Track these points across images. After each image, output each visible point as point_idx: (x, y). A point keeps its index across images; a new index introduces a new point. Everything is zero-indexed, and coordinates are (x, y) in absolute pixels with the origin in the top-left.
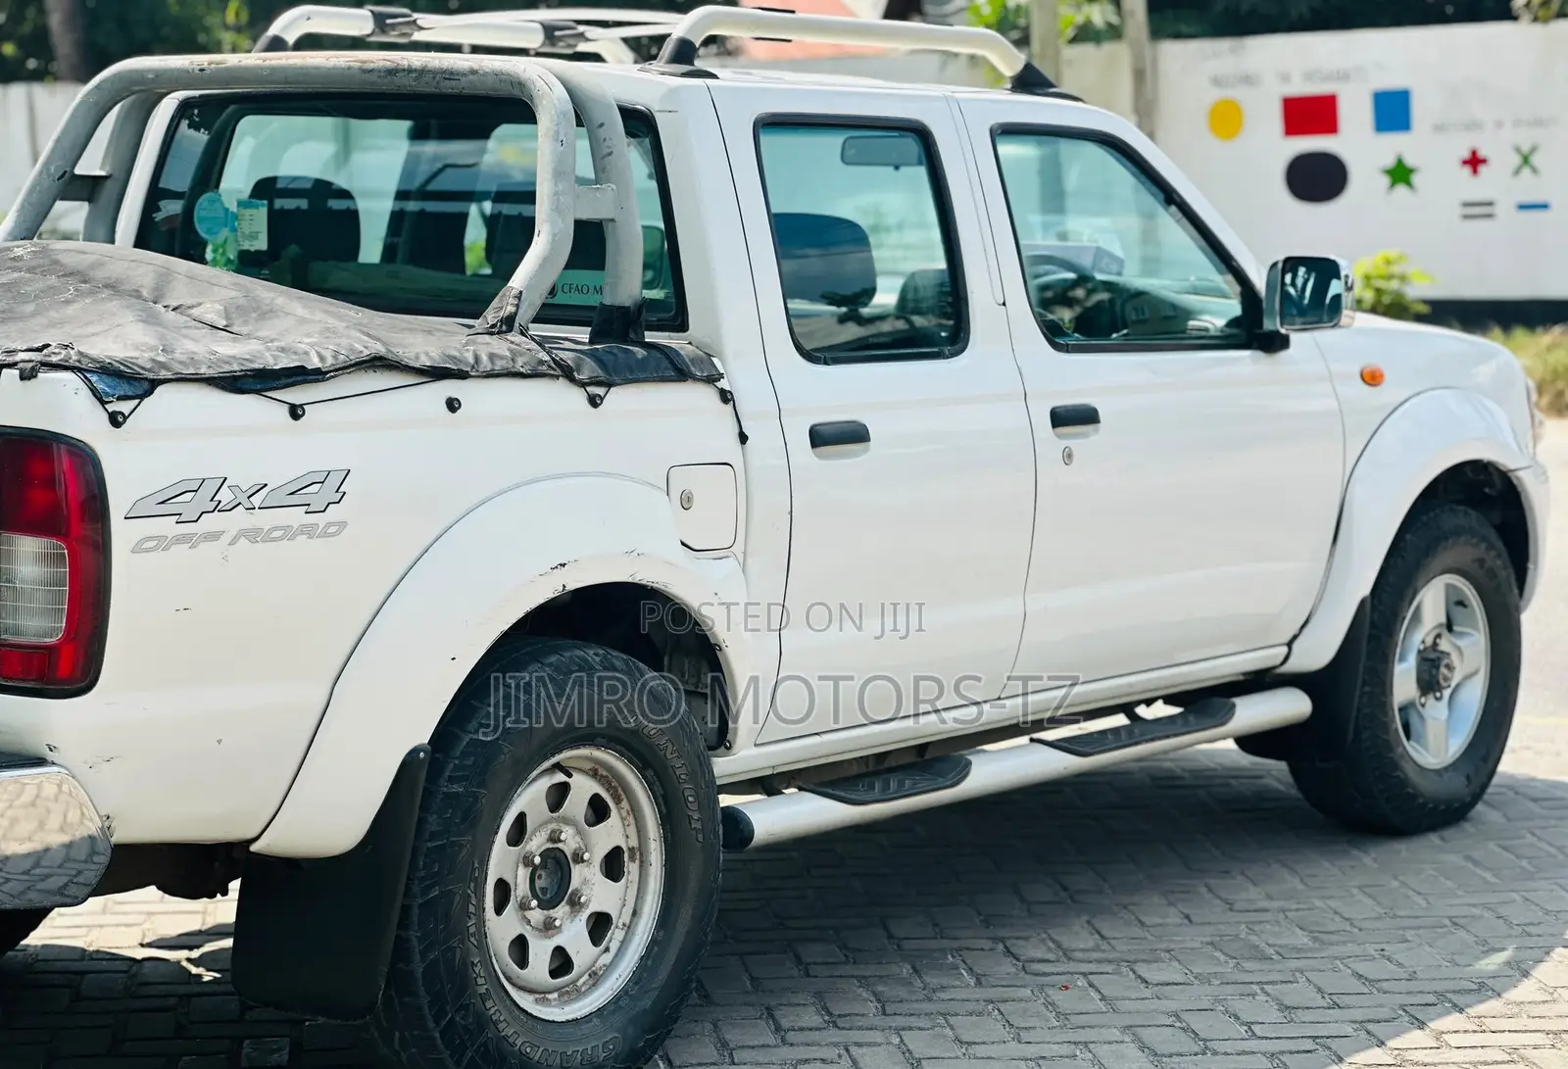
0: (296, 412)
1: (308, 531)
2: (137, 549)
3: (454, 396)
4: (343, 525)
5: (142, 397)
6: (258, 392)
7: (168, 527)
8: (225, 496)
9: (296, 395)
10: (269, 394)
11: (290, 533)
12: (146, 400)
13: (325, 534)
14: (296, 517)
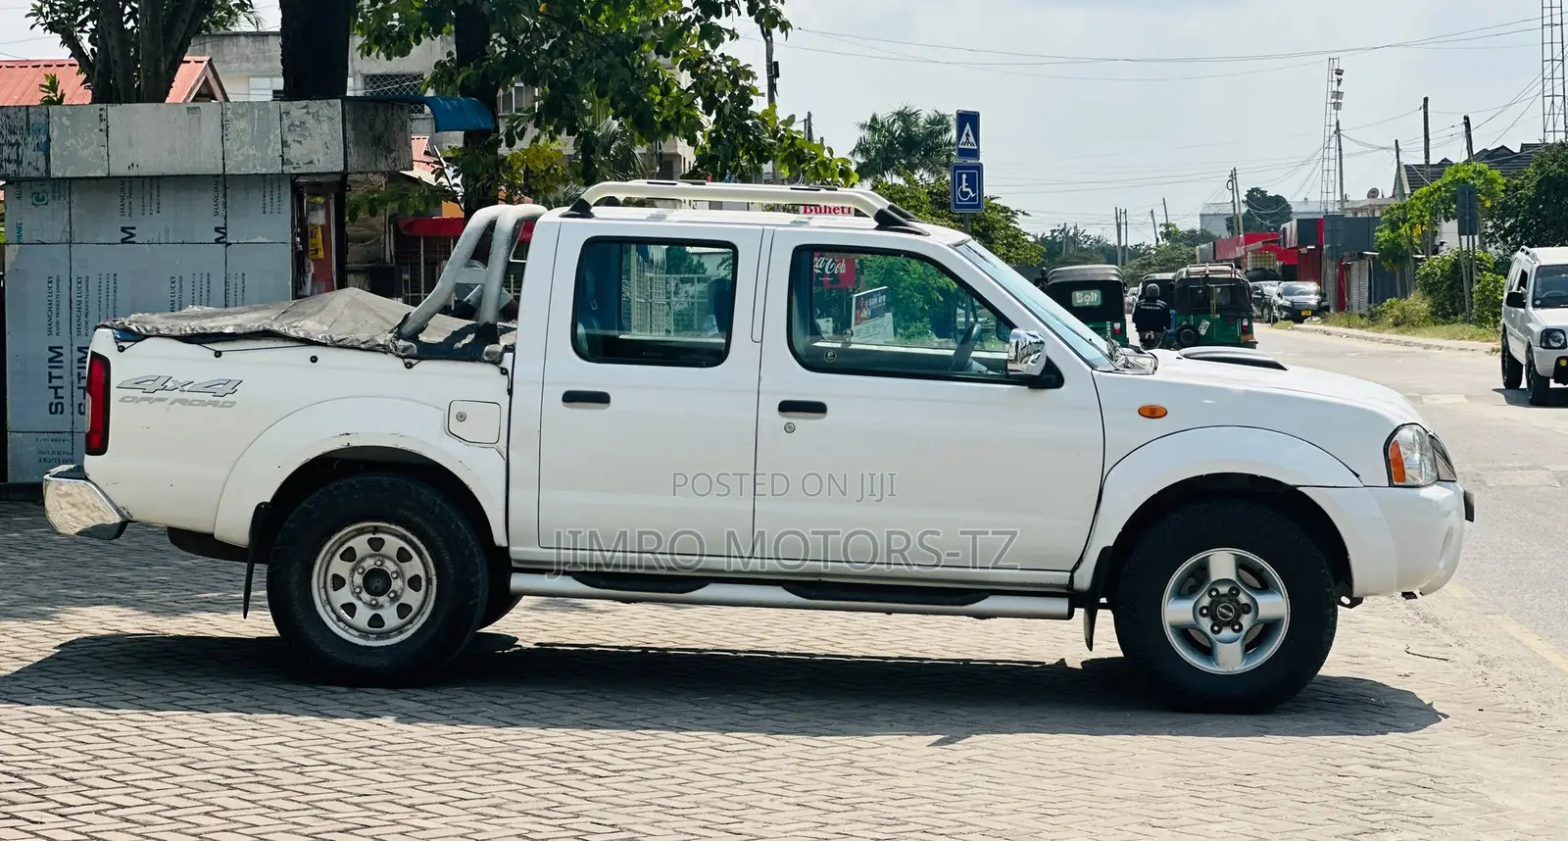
0: (218, 354)
1: (215, 404)
2: (122, 400)
3: (314, 355)
4: (234, 403)
5: (137, 342)
6: (199, 344)
7: (139, 394)
8: (170, 384)
9: (218, 347)
10: (207, 346)
11: (203, 403)
12: (139, 344)
13: (223, 406)
14: (209, 397)
